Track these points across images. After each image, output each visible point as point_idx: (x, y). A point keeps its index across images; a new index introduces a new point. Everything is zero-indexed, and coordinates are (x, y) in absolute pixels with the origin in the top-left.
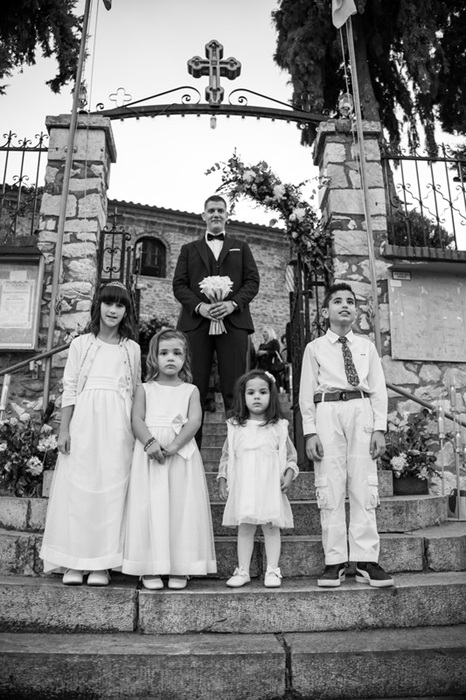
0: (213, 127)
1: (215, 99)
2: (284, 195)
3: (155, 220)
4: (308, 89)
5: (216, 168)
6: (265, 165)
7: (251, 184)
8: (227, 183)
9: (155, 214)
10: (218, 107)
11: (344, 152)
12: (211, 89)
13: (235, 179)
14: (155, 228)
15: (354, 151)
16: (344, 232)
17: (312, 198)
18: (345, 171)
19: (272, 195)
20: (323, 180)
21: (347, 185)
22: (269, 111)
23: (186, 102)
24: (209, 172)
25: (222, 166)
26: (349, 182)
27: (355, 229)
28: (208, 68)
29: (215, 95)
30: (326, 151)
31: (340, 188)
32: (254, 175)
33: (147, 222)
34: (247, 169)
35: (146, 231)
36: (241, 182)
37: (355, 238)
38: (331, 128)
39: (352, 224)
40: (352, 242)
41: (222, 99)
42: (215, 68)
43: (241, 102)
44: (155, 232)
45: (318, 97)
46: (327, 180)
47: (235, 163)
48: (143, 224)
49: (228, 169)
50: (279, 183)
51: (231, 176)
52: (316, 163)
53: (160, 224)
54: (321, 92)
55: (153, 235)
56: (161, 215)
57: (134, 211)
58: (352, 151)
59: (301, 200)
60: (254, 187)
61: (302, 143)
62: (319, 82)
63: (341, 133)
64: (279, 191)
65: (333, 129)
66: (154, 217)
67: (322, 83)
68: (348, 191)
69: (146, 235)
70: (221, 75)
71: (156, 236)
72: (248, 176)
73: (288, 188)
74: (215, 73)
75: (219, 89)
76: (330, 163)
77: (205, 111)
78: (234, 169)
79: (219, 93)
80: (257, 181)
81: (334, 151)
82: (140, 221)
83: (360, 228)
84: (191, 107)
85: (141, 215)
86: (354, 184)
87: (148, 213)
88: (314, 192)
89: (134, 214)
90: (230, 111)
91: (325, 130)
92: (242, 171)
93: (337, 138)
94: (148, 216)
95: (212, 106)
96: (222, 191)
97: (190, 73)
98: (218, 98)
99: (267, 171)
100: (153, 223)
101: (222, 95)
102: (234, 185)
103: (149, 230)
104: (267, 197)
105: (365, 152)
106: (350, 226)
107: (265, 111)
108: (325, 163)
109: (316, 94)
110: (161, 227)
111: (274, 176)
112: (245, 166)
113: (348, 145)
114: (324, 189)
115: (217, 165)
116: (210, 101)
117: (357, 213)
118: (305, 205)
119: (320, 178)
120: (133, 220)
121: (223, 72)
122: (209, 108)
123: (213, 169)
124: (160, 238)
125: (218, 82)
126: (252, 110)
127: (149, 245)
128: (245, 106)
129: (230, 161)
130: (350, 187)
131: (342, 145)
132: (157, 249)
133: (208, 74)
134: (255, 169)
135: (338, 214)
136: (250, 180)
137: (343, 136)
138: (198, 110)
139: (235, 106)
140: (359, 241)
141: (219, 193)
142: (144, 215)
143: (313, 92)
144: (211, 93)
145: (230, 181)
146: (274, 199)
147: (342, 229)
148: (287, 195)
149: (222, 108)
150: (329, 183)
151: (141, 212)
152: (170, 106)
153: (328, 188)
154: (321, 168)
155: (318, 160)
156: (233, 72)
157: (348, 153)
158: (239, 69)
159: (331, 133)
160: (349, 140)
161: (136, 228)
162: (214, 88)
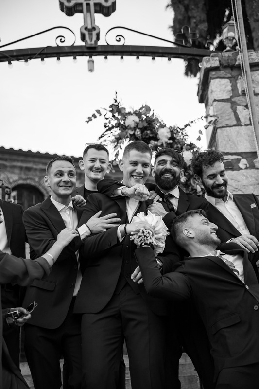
0: (91, 70)
1: (91, 40)
2: (170, 139)
3: (30, 165)
4: (190, 14)
5: (97, 115)
6: (148, 109)
7: (135, 129)
8: (110, 129)
9: (30, 159)
10: (95, 48)
11: (229, 88)
12: (86, 28)
13: (118, 125)
14: (31, 174)
15: (241, 85)
16: (235, 172)
17: (199, 139)
18: (232, 108)
19: (157, 139)
20: (210, 119)
21: (235, 122)
22: (148, 50)
23: (61, 45)
24: (90, 119)
25: (103, 112)
26: (238, 119)
27: (246, 168)
28: (81, 5)
29: (91, 35)
30: (210, 88)
31: (228, 126)
32: (137, 119)
33: (21, 168)
34: (130, 113)
35: (21, 178)
36: (124, 128)
37: (247, 178)
38: (215, 62)
39: (243, 163)
40: (245, 182)
41: (98, 39)
42: (88, 5)
43: (119, 41)
44: (31, 179)
45: (201, 22)
46: (213, 119)
47: (116, 109)
48: (17, 171)
49: (110, 115)
50: (163, 126)
51: (114, 122)
52: (201, 101)
53: (36, 169)
54: (203, 16)
55: (29, 182)
56: (37, 160)
57: (7, 156)
58: (238, 85)
59: (188, 142)
60: (138, 133)
61: (186, 74)
62: (201, 5)
63: (225, 67)
64: (164, 135)
65: (217, 64)
66: (29, 162)
67: (205, 4)
68: (237, 128)
69: (21, 182)
70: (96, 12)
71: (33, 183)
72: (131, 121)
73: (173, 132)
74: (89, 10)
75: (94, 28)
76: (215, 100)
77: (82, 53)
78: (116, 115)
79: (94, 33)
80: (141, 126)
81: (220, 87)
82: (14, 167)
83: (252, 166)
84: (67, 50)
85: (14, 160)
86: (243, 120)
87: (22, 158)
88: (201, 132)
89: (6, 160)
90: (108, 51)
91: (209, 66)
92: (125, 116)
93: (222, 73)
94: (22, 161)
95: (89, 48)
96: (105, 138)
97: (62, 10)
98: (94, 38)
99: (150, 115)
100: (28, 169)
101: (98, 35)
102: (117, 131)
103: (24, 177)
104: (152, 142)
105: (252, 85)
106: (241, 165)
107: (145, 50)
108: (210, 101)
109: (198, 18)
110: (38, 173)
111: (157, 119)
112: (127, 111)
113: (233, 80)
114: (211, 128)
115: (98, 112)
116: (86, 42)
117: (248, 151)
118: (191, 146)
119: (206, 117)
120: (5, 167)
121: (98, 9)
122: (85, 50)
123: (94, 116)
124: (37, 185)
125: (93, 20)
126: (131, 49)
127: (25, 193)
128: (123, 46)
129: (111, 106)
130: (239, 124)
131: (228, 80)
132: (34, 197)
133: (81, 11)
134: (138, 114)
135: (227, 154)
136: (133, 125)
137: (229, 70)
138: (73, 52)
139: (113, 46)
140: (252, 180)
141: (102, 139)
142: (18, 161)
143: (195, 17)
144: (86, 33)
145: (113, 127)
146: (159, 144)
147: (232, 169)
148: (172, 138)
149: (99, 49)
150: (215, 122)
151: (15, 157)
152: (43, 49)
153: (215, 127)
154: (206, 105)
155: (203, 97)
156: (108, 8)
157: (234, 88)
158: (114, 4)
159: (216, 69)
160: (235, 73)
161: (9, 175)
162: (90, 27)
